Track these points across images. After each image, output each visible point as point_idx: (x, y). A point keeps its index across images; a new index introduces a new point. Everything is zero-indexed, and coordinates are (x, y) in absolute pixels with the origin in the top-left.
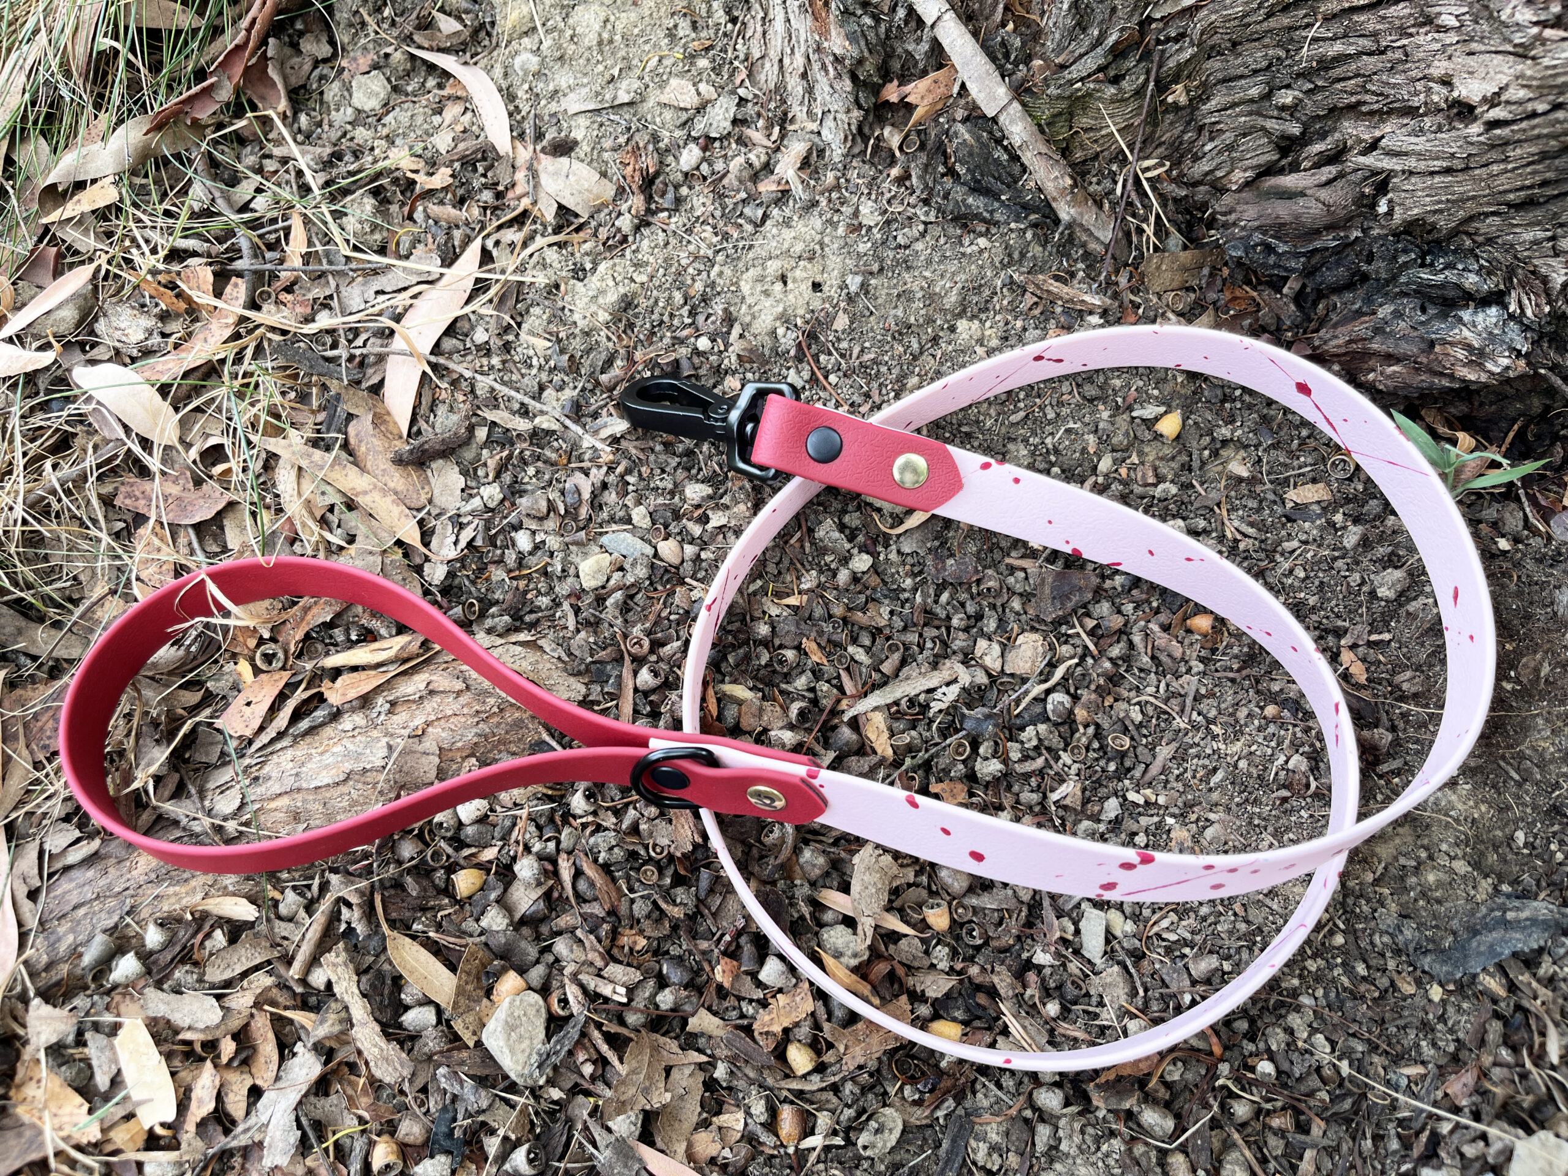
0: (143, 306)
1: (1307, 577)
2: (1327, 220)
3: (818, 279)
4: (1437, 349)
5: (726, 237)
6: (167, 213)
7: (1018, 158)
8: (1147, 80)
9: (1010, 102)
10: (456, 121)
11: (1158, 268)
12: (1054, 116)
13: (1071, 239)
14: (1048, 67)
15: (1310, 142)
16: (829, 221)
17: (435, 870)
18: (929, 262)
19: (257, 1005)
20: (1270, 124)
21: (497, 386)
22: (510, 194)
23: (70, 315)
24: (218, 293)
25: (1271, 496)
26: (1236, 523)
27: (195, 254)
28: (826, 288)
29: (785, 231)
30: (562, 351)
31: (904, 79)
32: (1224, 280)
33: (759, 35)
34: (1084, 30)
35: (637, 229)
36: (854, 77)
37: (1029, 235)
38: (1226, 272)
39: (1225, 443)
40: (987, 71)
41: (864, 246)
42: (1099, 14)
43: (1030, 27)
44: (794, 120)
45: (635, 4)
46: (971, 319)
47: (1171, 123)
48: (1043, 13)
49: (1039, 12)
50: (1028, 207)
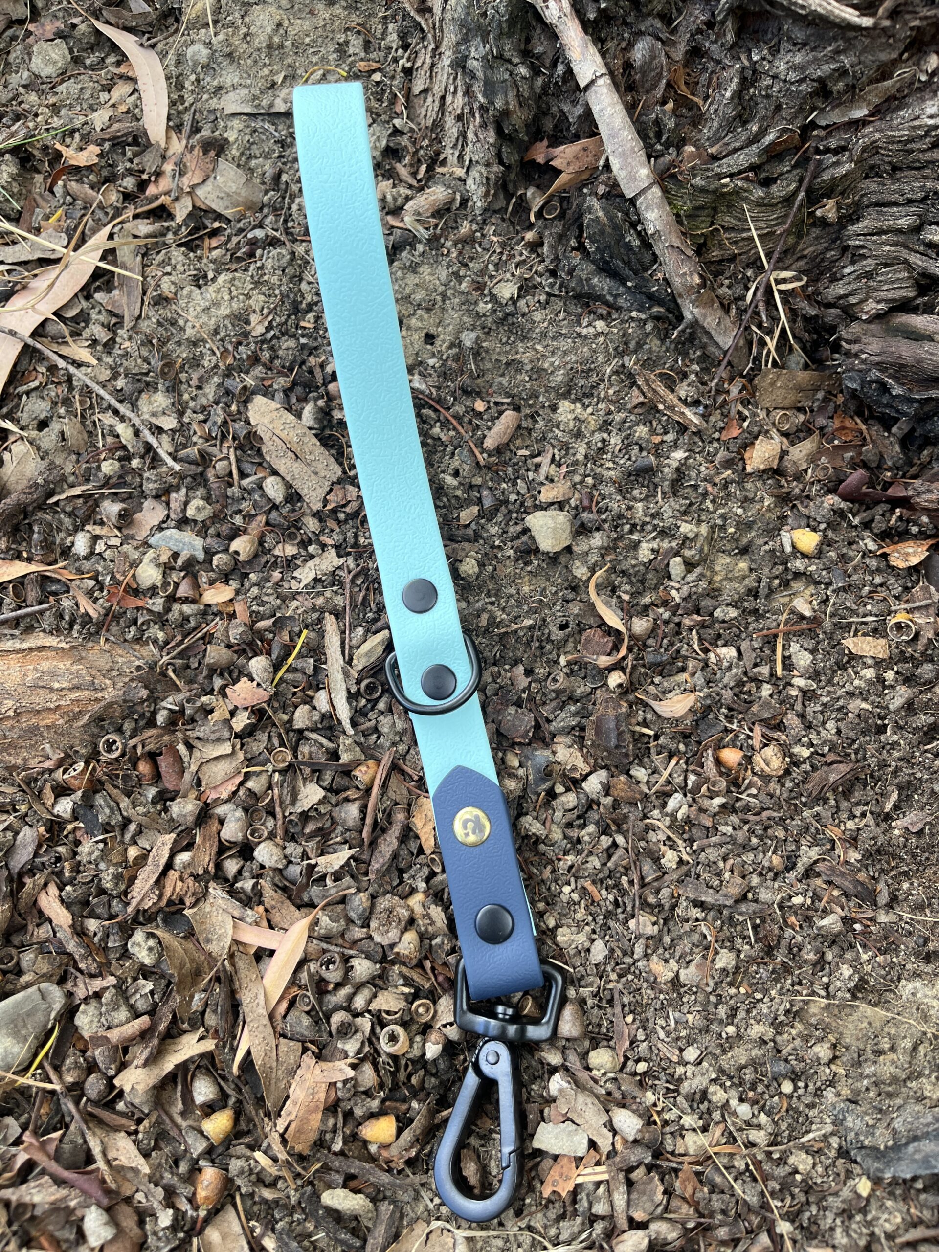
3: (433, 331)
7: (650, 246)
8: (798, 188)
9: (651, 186)
10: (122, 101)
11: (773, 384)
12: (696, 208)
13: (692, 338)
14: (699, 156)
16: (456, 274)
18: (544, 335)
20: (915, 259)
28: (438, 342)
31: (556, 141)
32: (837, 408)
33: (426, 67)
34: (745, 123)
36: (499, 131)
37: (649, 327)
38: (840, 399)
39: (797, 575)
40: (633, 148)
41: (484, 307)
42: (763, 109)
43: (690, 109)
44: (444, 163)
45: (312, 12)
46: (573, 402)
47: (816, 238)
48: (706, 99)
49: (702, 95)
50: (652, 298)
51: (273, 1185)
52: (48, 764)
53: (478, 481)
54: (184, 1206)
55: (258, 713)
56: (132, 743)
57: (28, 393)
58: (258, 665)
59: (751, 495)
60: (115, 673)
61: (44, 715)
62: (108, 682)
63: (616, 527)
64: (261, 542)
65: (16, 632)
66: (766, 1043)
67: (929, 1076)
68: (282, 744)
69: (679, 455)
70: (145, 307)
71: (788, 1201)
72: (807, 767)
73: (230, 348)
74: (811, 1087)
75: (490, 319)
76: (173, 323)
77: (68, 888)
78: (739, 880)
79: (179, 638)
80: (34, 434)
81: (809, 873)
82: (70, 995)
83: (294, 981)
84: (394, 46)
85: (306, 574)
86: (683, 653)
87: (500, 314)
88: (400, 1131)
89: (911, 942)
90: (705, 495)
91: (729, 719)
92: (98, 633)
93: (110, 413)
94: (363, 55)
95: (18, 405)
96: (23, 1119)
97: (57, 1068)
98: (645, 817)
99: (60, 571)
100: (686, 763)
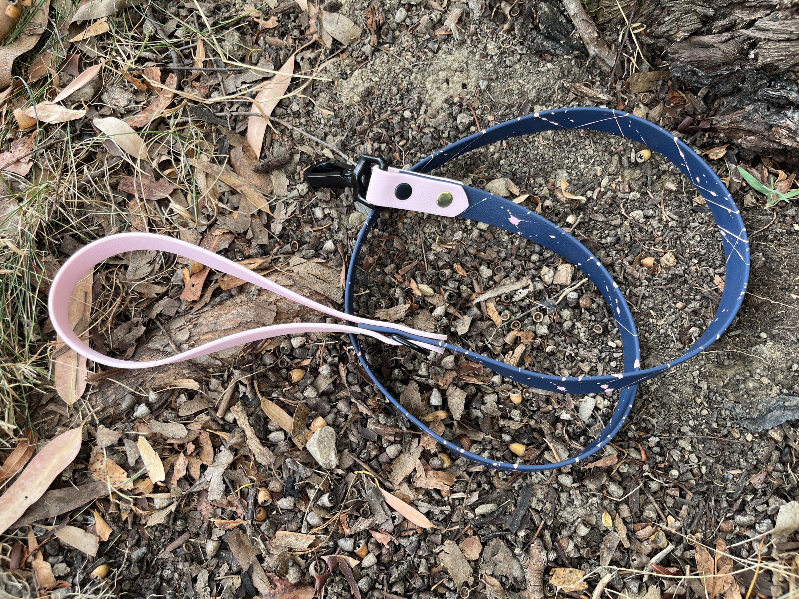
0: (125, 86)
1: (701, 241)
2: (724, 60)
3: (465, 82)
4: (774, 129)
5: (419, 58)
6: (133, 38)
7: (571, 22)
11: (637, 80)
13: (593, 65)
15: (718, 19)
16: (472, 52)
17: (281, 369)
18: (522, 75)
19: (203, 428)
20: (699, 9)
21: (305, 133)
22: (307, 32)
23: (89, 91)
24: (163, 82)
25: (686, 200)
26: (668, 213)
27: (149, 60)
28: (469, 87)
29: (449, 56)
30: (336, 116)
32: (669, 88)
35: (373, 53)
37: (573, 62)
38: (670, 83)
39: (664, 172)
41: (489, 66)
46: (541, 105)
50: (573, 48)
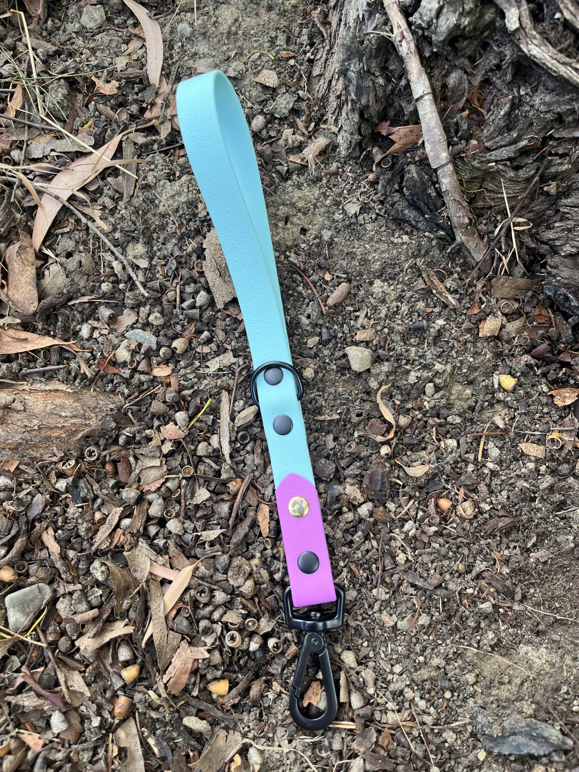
3: (306, 227)
8: (535, 174)
9: (446, 164)
10: (135, 52)
11: (503, 284)
12: (473, 178)
13: (458, 252)
14: (479, 147)
16: (324, 194)
18: (371, 239)
28: (308, 234)
29: (296, 190)
31: (395, 123)
32: (539, 301)
33: (323, 60)
34: (509, 131)
36: (361, 115)
37: (434, 243)
38: (541, 297)
39: (499, 401)
40: (440, 140)
41: (338, 216)
42: (521, 124)
43: (478, 115)
44: (325, 122)
45: (257, 14)
46: (383, 281)
47: (542, 202)
48: (489, 110)
49: (487, 109)
50: (439, 227)
51: (157, 709)
52: (54, 459)
53: (321, 322)
54: (107, 715)
55: (177, 443)
56: (104, 453)
57: (62, 234)
58: (181, 416)
59: (479, 351)
60: (98, 410)
61: (55, 430)
62: (93, 415)
63: (398, 360)
64: (190, 343)
65: (43, 379)
66: (440, 669)
67: (527, 700)
68: (189, 463)
69: (441, 322)
70: (137, 190)
71: (439, 757)
72: (487, 516)
73: (185, 222)
74: (461, 696)
75: (341, 224)
76: (152, 201)
77: (60, 532)
78: (438, 576)
79: (136, 394)
80: (64, 260)
81: (479, 576)
82: (55, 591)
83: (181, 599)
84: (305, 43)
85: (214, 365)
86: (426, 440)
87: (347, 222)
88: (230, 689)
89: (529, 623)
90: (453, 347)
91: (447, 481)
92: (90, 385)
93: (109, 253)
94: (285, 46)
95: (56, 240)
96: (22, 657)
97: (44, 632)
98: (391, 531)
99: (72, 345)
100: (419, 504)
